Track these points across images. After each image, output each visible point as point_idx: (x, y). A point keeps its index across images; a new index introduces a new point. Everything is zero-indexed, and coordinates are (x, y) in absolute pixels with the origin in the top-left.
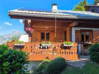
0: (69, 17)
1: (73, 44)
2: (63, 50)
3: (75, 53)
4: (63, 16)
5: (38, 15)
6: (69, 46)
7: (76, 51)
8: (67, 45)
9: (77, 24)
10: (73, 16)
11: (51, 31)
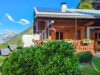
0: (87, 17)
1: (90, 41)
2: (82, 47)
3: (92, 49)
4: (82, 17)
5: (60, 16)
6: (87, 43)
7: (93, 47)
8: (86, 42)
9: (94, 23)
10: (91, 16)
11: (65, 30)
